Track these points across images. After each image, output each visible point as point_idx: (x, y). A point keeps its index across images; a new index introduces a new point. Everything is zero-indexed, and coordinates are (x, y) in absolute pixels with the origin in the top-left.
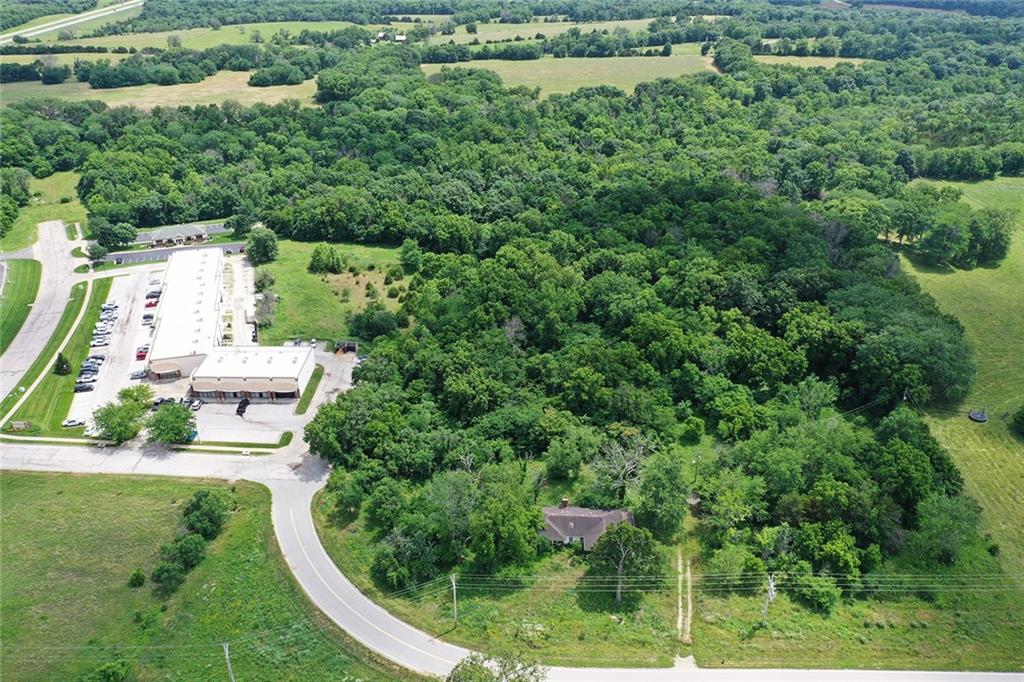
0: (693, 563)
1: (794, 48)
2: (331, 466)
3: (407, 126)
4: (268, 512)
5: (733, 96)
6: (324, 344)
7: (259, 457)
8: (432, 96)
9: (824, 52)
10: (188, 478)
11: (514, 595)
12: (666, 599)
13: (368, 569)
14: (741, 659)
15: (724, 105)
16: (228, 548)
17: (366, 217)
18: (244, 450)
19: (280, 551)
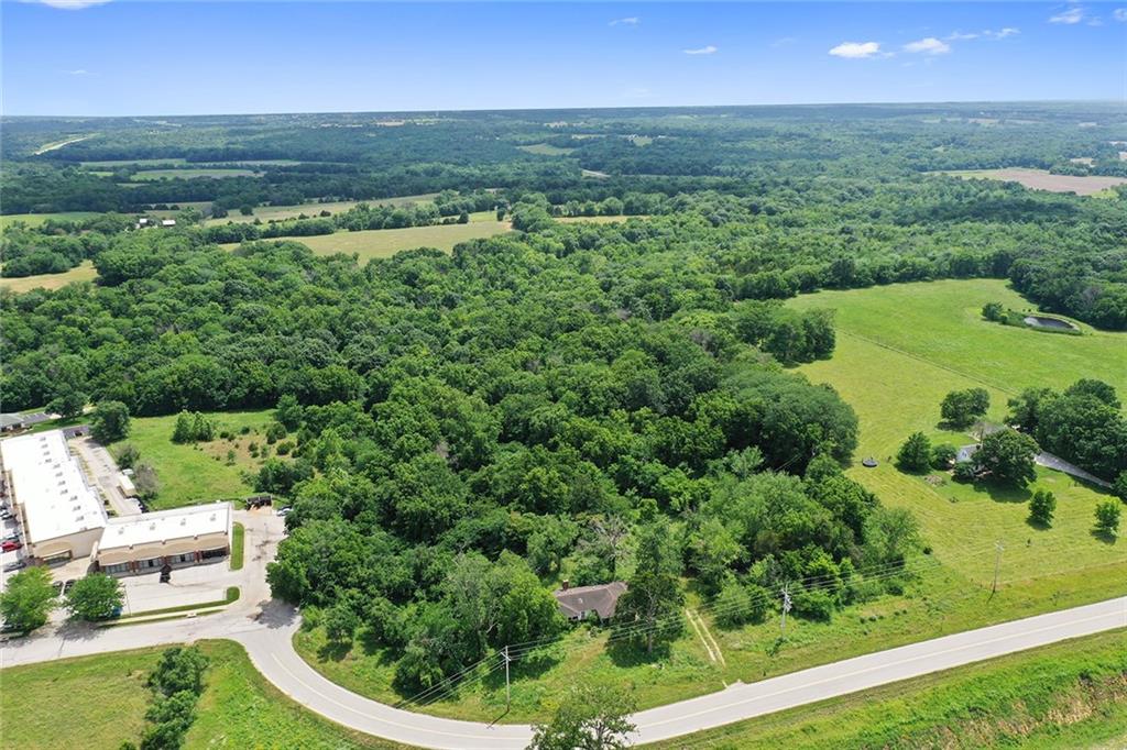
0: (700, 612)
1: (583, 210)
2: (297, 609)
3: (228, 298)
4: (248, 661)
5: (546, 250)
6: (232, 503)
7: (210, 617)
8: (245, 268)
9: (610, 212)
10: (134, 650)
11: (552, 670)
12: (691, 643)
13: (388, 687)
14: (777, 669)
15: (542, 257)
16: (219, 702)
17: (225, 382)
18: (188, 613)
19: (282, 693)
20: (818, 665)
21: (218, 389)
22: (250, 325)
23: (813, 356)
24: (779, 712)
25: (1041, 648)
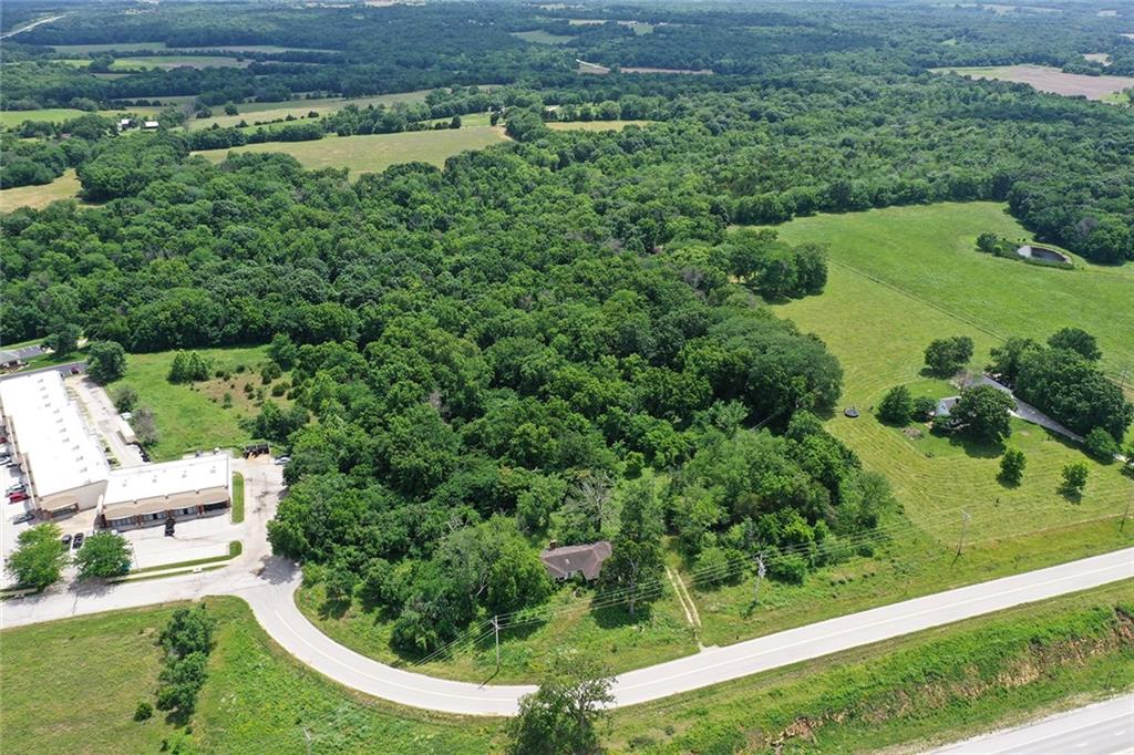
0: (680, 572)
1: (579, 114)
2: (297, 564)
3: (217, 219)
4: (252, 619)
5: (541, 163)
6: (230, 451)
7: (215, 572)
8: (233, 185)
9: (607, 116)
11: (539, 631)
12: (670, 604)
13: (386, 645)
15: (535, 171)
16: (229, 661)
17: (218, 318)
18: (194, 568)
19: (287, 652)
20: (788, 629)
21: (211, 326)
22: (240, 250)
23: (804, 291)
24: (749, 676)
25: (998, 612)
